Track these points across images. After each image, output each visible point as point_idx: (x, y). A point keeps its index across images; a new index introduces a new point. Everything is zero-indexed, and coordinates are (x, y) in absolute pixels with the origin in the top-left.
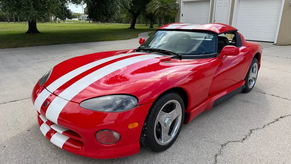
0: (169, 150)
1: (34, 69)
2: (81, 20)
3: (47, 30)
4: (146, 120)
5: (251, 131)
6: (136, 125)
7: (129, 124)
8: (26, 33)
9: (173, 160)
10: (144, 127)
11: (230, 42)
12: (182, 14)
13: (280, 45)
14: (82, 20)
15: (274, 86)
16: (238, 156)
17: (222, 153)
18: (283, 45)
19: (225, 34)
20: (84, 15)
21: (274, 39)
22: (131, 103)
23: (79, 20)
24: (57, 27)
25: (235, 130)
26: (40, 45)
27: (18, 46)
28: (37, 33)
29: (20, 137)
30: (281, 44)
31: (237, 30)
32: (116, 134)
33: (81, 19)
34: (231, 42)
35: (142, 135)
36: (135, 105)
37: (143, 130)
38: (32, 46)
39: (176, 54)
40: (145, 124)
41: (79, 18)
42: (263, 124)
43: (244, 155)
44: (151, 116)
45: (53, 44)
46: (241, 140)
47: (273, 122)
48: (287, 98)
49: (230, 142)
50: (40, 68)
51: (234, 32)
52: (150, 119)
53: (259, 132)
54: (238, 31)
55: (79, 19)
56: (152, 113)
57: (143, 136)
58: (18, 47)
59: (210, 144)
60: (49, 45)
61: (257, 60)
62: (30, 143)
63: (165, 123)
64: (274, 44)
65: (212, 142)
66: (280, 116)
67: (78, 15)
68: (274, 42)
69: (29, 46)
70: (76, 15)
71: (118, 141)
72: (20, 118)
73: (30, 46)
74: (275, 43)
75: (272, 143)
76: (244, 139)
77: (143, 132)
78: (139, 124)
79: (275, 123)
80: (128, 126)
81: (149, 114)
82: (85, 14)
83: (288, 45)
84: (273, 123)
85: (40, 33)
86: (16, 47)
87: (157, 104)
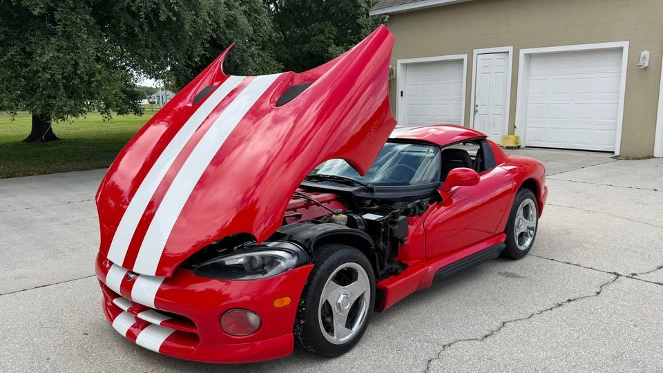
0: (349, 355)
1: (66, 224)
2: (154, 103)
3: (72, 132)
4: (304, 295)
5: (504, 323)
6: (287, 301)
7: (275, 299)
8: (25, 141)
9: (352, 368)
10: (300, 308)
11: (472, 158)
12: (402, 92)
13: (627, 158)
14: (158, 103)
15: (577, 246)
16: (468, 360)
17: (441, 357)
18: (634, 159)
19: (464, 144)
20: (163, 92)
21: (614, 145)
22: (279, 266)
23: (150, 103)
24: (96, 122)
25: (475, 323)
26: (67, 171)
27: (14, 173)
28: (53, 142)
29: (73, 345)
30: (630, 156)
31: (486, 137)
32: (253, 318)
33: (156, 100)
34: (474, 158)
35: (297, 323)
36: (286, 267)
37: (298, 312)
38: (48, 173)
39: (362, 185)
40: (303, 302)
41: (150, 98)
42: (530, 312)
43: (479, 359)
44: (312, 288)
45: (98, 168)
46: (481, 338)
47: (551, 309)
48: (596, 268)
49: (460, 340)
50: (78, 221)
51: (479, 139)
52: (310, 294)
53: (520, 324)
54: (488, 138)
55: (151, 100)
56: (314, 283)
57: (299, 324)
58: (16, 176)
59: (423, 344)
60: (88, 169)
61: (531, 193)
62: (93, 352)
63: (339, 304)
64: (614, 158)
65: (426, 342)
66: (567, 298)
67: (148, 93)
68: (613, 152)
69: (41, 173)
70: (142, 92)
71: (257, 328)
72: (62, 314)
73: (45, 173)
74: (617, 153)
75: (536, 340)
76: (486, 336)
77: (299, 316)
78: (291, 299)
79: (555, 310)
80: (273, 304)
81: (309, 284)
82: (166, 89)
83: (644, 158)
84: (550, 311)
85: (60, 139)
86: (11, 177)
87: (322, 268)
